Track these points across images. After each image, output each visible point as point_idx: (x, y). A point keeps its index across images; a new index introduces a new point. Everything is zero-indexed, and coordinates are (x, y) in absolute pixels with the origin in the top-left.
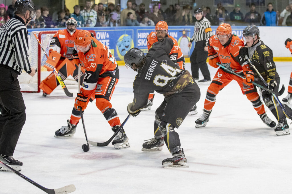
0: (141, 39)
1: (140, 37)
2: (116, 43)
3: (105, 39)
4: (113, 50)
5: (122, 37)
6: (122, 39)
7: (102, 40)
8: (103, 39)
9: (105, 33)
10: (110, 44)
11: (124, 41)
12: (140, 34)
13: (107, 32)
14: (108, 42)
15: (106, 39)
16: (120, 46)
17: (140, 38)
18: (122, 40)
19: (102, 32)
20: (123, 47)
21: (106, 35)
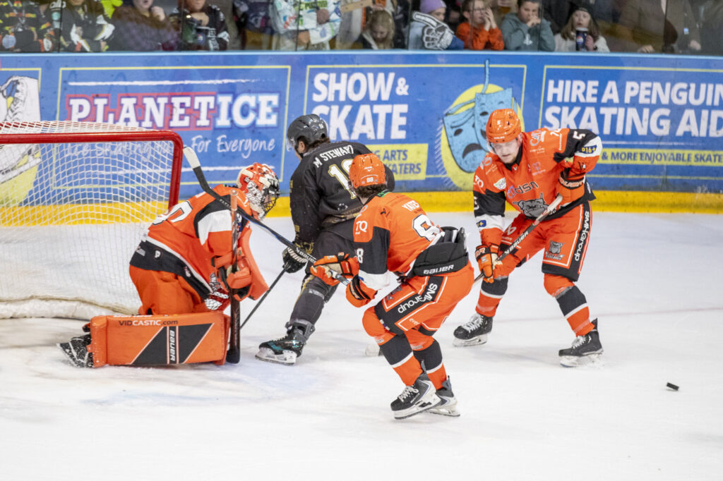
0: (562, 105)
1: (555, 96)
2: (441, 117)
3: (386, 103)
4: (424, 147)
5: (469, 94)
6: (471, 102)
7: (372, 104)
8: (380, 101)
9: (392, 76)
10: (408, 121)
11: (478, 111)
12: (556, 85)
13: (400, 74)
14: (402, 115)
15: (394, 99)
16: (458, 132)
17: (555, 103)
18: (471, 106)
19: (376, 72)
20: (470, 136)
21: (395, 85)
